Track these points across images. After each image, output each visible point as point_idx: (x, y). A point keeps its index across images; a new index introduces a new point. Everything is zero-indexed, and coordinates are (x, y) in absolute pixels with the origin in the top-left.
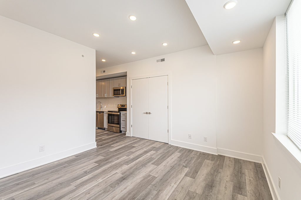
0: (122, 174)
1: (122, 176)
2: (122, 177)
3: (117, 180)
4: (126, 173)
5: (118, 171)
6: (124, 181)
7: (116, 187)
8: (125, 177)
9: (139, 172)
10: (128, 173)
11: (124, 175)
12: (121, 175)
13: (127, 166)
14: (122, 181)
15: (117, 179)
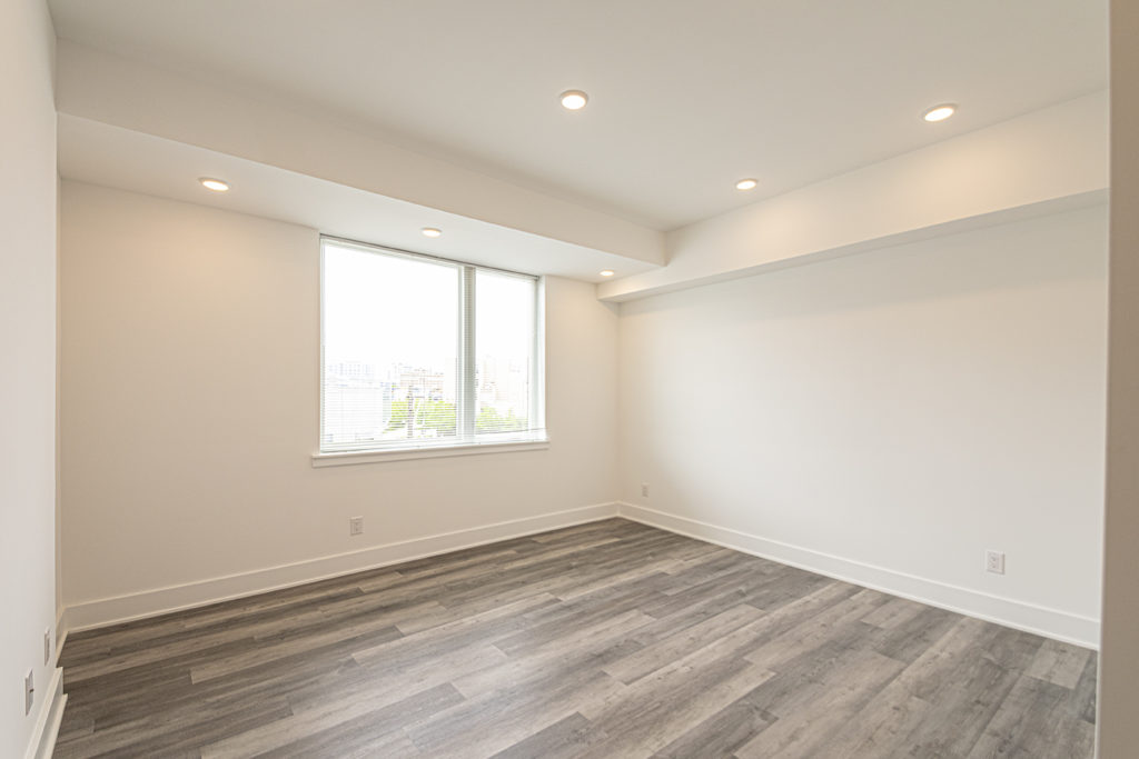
0: (605, 674)
1: (607, 669)
2: (605, 662)
3: (620, 657)
4: (592, 675)
5: (619, 693)
6: (601, 651)
7: (625, 638)
8: (594, 662)
9: (540, 670)
10: (584, 675)
11: (597, 670)
12: (609, 673)
13: (582, 712)
14: (607, 652)
15: (622, 660)
